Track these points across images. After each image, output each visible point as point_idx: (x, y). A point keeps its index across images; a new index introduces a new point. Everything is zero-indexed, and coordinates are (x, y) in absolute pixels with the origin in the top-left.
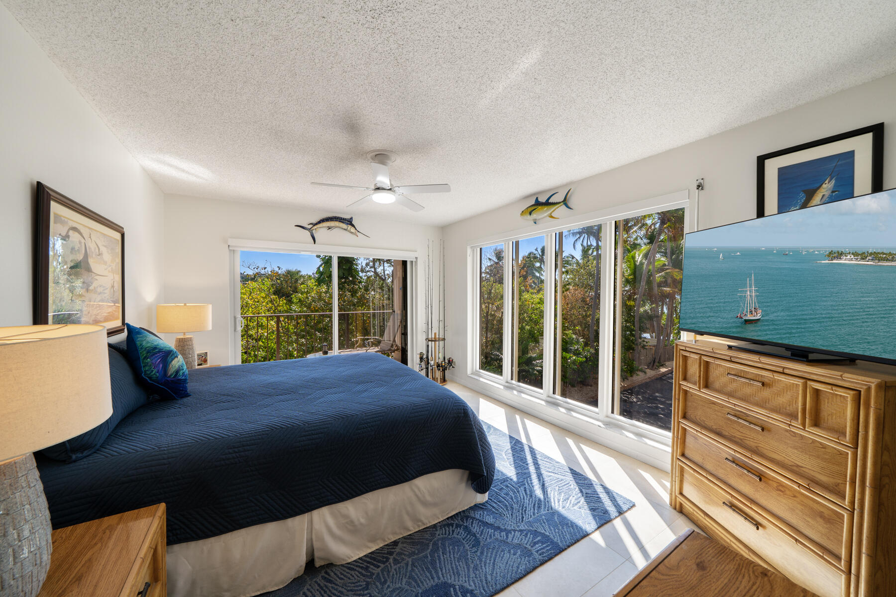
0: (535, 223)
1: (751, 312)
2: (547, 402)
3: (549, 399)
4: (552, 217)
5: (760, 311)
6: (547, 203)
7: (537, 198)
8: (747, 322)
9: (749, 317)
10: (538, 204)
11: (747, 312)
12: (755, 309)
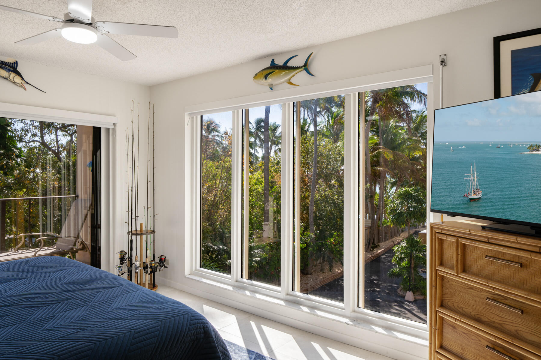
0: (271, 89)
1: (474, 192)
2: (286, 301)
3: (289, 298)
4: (290, 83)
5: (480, 192)
6: (285, 67)
7: (273, 60)
8: (472, 200)
9: (473, 196)
10: (274, 67)
11: (471, 192)
12: (477, 190)
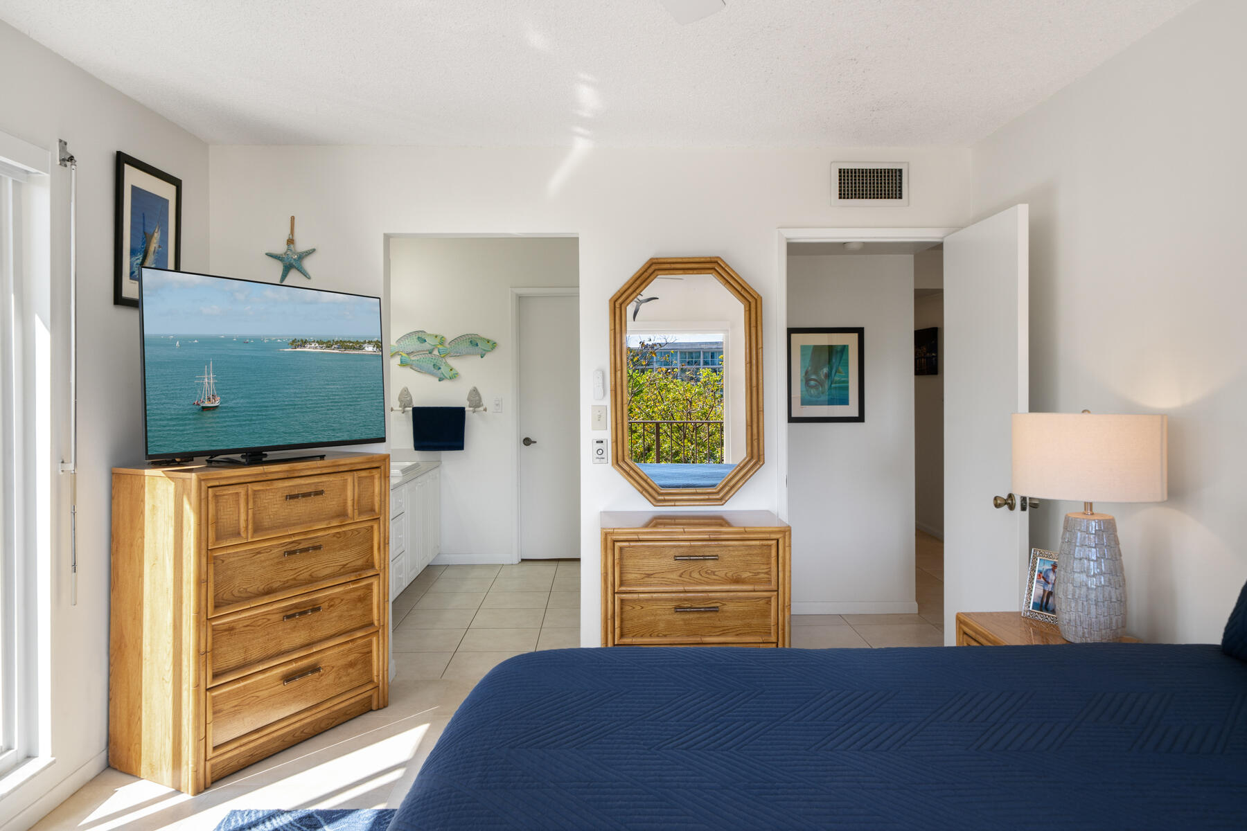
1: (209, 399)
5: (218, 398)
8: (204, 408)
9: (207, 404)
11: (204, 399)
12: (213, 396)
